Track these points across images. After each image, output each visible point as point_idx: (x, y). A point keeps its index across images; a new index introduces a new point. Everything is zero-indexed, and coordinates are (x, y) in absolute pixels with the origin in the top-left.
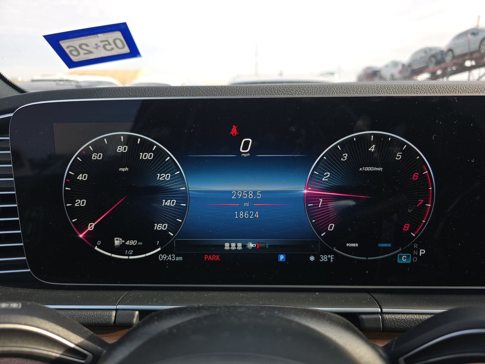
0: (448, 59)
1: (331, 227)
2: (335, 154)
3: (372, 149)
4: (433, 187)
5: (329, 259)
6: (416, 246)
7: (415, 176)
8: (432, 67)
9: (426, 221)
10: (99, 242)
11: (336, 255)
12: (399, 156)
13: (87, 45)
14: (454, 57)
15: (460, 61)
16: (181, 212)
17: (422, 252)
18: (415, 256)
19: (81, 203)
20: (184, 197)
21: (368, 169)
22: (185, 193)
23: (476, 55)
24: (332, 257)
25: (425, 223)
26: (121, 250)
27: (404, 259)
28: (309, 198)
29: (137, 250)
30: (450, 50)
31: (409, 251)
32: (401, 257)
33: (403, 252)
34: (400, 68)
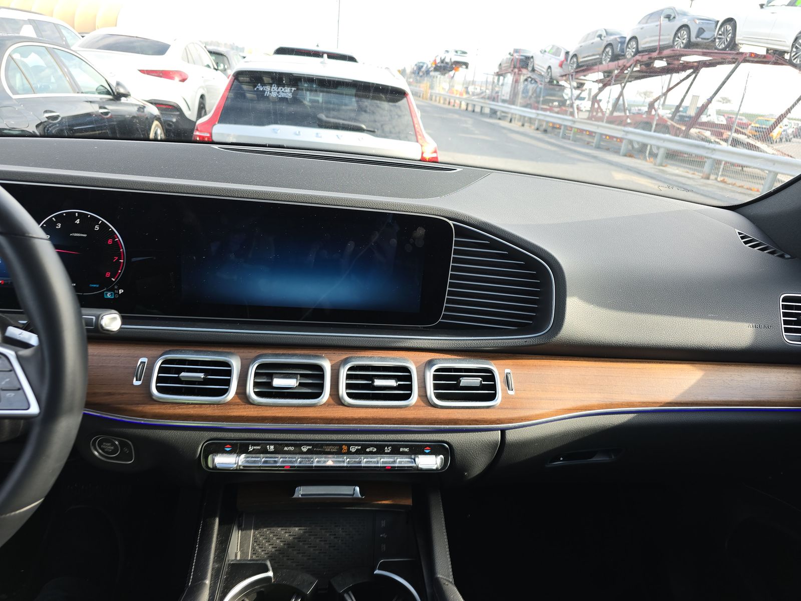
0: (630, 52)
2: (51, 223)
3: (78, 221)
4: (123, 249)
6: (116, 287)
7: (110, 242)
8: (606, 64)
9: (121, 270)
12: (97, 228)
14: (638, 52)
15: (645, 58)
17: (121, 291)
18: (116, 293)
21: (76, 235)
23: (667, 52)
25: (121, 272)
27: (109, 295)
30: (634, 38)
31: (112, 290)
32: (107, 294)
33: (107, 291)
34: (562, 57)
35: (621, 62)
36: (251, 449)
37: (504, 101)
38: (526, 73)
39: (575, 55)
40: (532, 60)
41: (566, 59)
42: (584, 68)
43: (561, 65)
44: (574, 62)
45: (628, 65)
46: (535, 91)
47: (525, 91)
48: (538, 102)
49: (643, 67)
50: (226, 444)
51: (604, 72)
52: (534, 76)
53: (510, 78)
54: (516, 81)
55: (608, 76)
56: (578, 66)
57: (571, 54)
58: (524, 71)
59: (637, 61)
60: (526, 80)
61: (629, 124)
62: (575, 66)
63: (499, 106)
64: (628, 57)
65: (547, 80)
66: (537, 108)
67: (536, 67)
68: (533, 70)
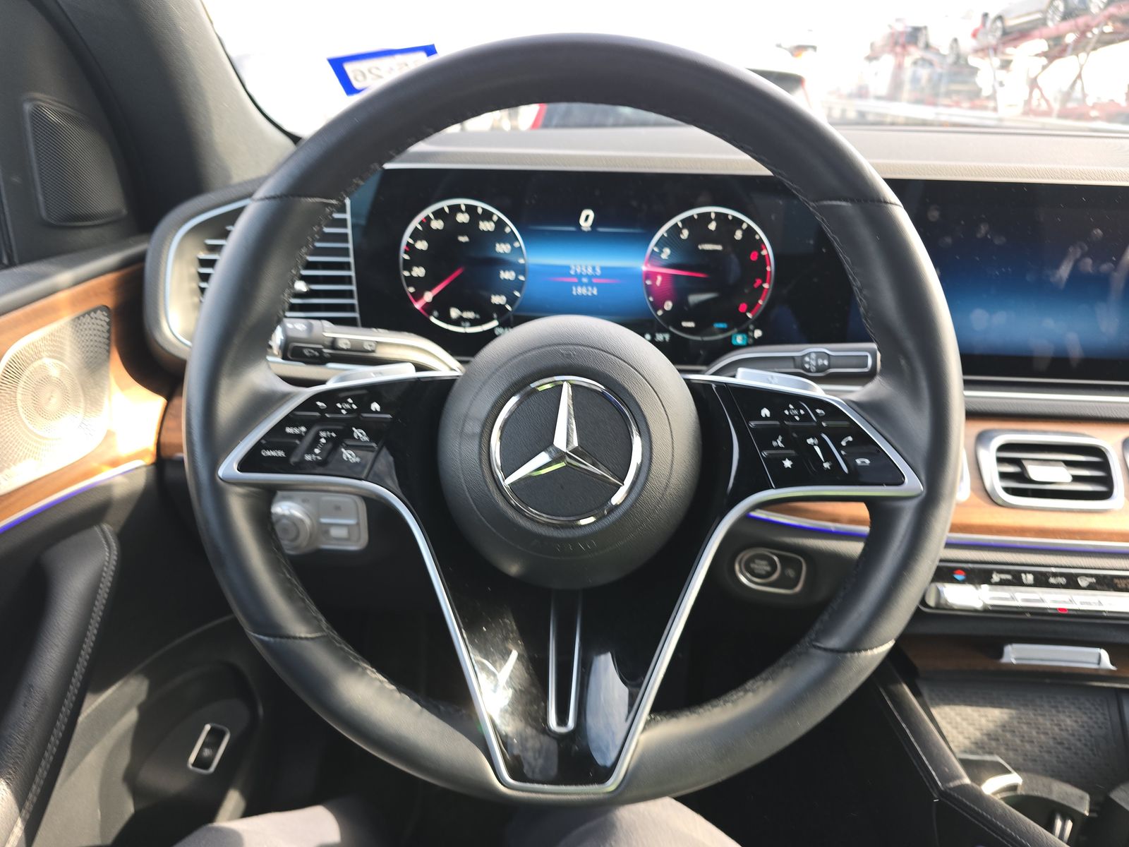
1: (668, 305)
2: (675, 230)
3: (712, 227)
4: (771, 268)
5: (664, 338)
6: (752, 327)
7: (753, 256)
8: (1054, 26)
9: (763, 302)
10: (436, 313)
11: (672, 334)
12: (739, 235)
13: (378, 68)
16: (519, 285)
17: (758, 333)
18: (750, 337)
19: (419, 272)
20: (521, 270)
21: (707, 247)
22: (523, 266)
24: (667, 337)
26: (458, 322)
27: (739, 341)
28: (649, 275)
29: (474, 323)
31: (745, 331)
32: (737, 337)
33: (739, 332)
34: (977, 23)
35: (1081, 21)
36: (996, 578)
37: (879, 98)
38: (915, 53)
39: (1000, 18)
40: (924, 31)
41: (984, 24)
42: (1015, 35)
43: (974, 35)
44: (997, 29)
45: (1094, 23)
46: (930, 79)
47: (915, 80)
48: (937, 95)
49: (1119, 25)
50: (956, 569)
51: (1048, 39)
52: (929, 55)
53: (888, 61)
54: (899, 67)
55: (1056, 45)
56: (1005, 33)
57: (992, 16)
58: (912, 49)
59: (1111, 18)
60: (915, 63)
61: (1095, 119)
62: (999, 33)
63: (873, 107)
64: (1094, 9)
65: (950, 60)
66: (934, 104)
67: (933, 41)
68: (927, 46)
